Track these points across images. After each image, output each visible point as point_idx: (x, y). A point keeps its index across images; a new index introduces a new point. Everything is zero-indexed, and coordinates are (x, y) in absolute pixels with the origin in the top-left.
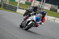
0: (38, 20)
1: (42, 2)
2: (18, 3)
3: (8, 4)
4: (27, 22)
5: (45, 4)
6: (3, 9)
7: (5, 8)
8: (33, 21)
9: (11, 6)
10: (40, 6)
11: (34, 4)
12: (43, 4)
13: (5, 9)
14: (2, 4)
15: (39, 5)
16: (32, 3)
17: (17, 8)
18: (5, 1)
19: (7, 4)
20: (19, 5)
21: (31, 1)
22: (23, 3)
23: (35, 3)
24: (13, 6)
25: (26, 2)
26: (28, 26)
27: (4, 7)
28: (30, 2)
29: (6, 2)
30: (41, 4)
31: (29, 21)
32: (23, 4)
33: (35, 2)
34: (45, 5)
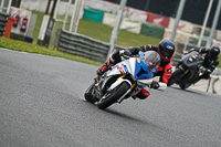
1: (204, 27)
2: (112, 29)
3: (75, 33)
4: (105, 82)
5: (216, 33)
6: (56, 52)
7: (66, 50)
8: (128, 76)
9: (85, 39)
10: (196, 41)
11: (174, 33)
12: (207, 34)
13: (62, 54)
14: (53, 32)
16: (166, 30)
17: (109, 47)
18: (65, 21)
19: (70, 32)
20: (118, 35)
21: (161, 23)
22: (133, 30)
23: (178, 31)
24: (93, 42)
25: (143, 26)
26: (109, 92)
27: (59, 46)
28: (160, 26)
29: (68, 24)
30: (203, 32)
32: (131, 33)
33: (177, 27)
34: (215, 37)
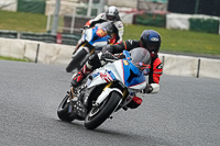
0: (136, 76)
4: (87, 95)
15: (82, 5)
23: (62, 2)
26: (96, 108)
31: (99, 89)
34: (106, 4)
